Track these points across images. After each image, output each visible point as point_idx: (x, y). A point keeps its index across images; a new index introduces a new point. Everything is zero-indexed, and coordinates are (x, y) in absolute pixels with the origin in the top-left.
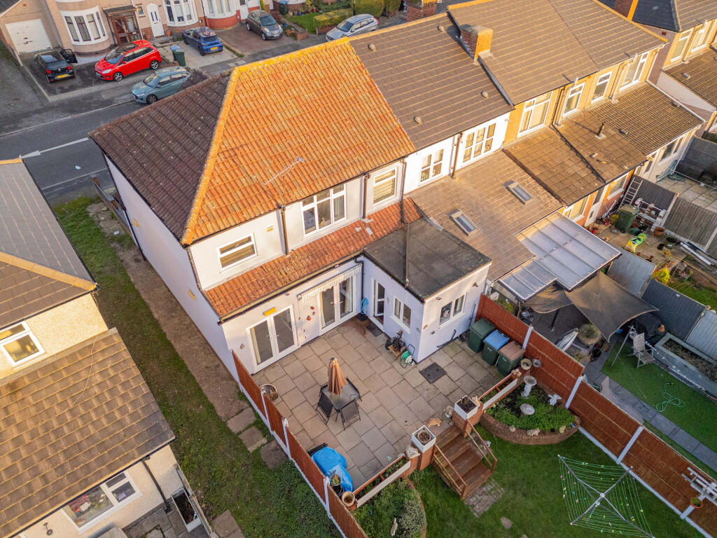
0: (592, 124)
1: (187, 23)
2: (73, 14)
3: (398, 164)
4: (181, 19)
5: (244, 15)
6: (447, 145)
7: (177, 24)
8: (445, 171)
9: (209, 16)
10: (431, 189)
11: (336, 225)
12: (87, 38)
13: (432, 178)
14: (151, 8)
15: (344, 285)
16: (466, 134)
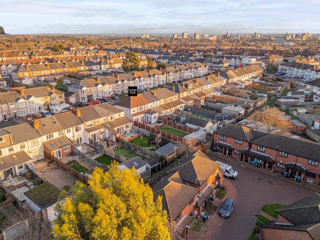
0: (170, 103)
1: (101, 97)
2: (83, 96)
3: (147, 105)
4: (100, 97)
5: (110, 96)
6: (152, 103)
7: (99, 98)
8: (153, 107)
9: (104, 96)
10: (152, 108)
11: (142, 110)
12: (84, 100)
13: (151, 107)
14: (94, 95)
15: (143, 117)
16: (155, 102)
